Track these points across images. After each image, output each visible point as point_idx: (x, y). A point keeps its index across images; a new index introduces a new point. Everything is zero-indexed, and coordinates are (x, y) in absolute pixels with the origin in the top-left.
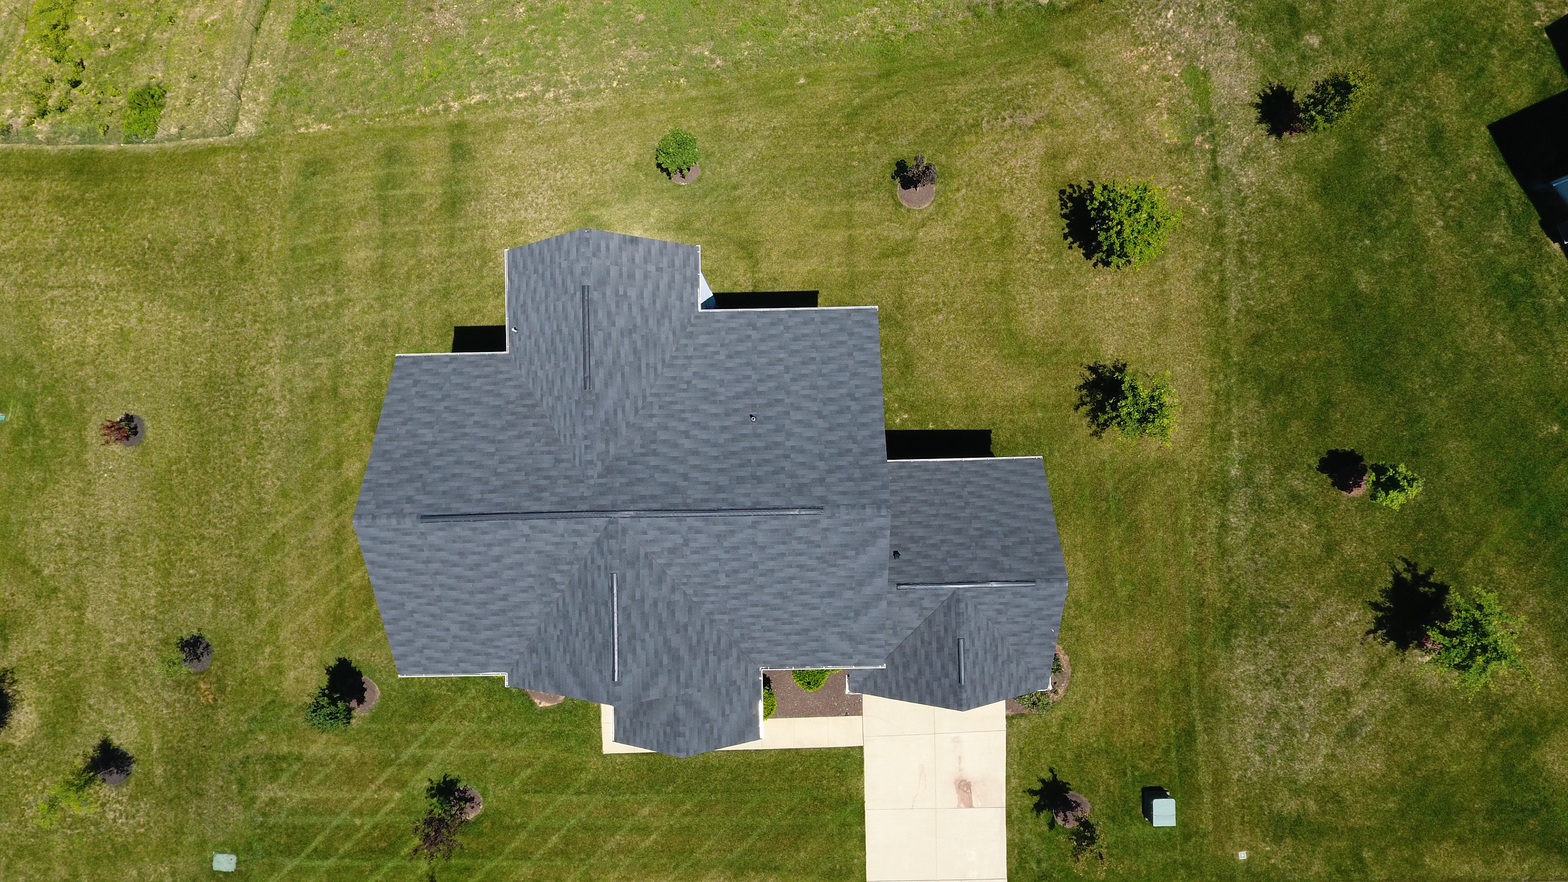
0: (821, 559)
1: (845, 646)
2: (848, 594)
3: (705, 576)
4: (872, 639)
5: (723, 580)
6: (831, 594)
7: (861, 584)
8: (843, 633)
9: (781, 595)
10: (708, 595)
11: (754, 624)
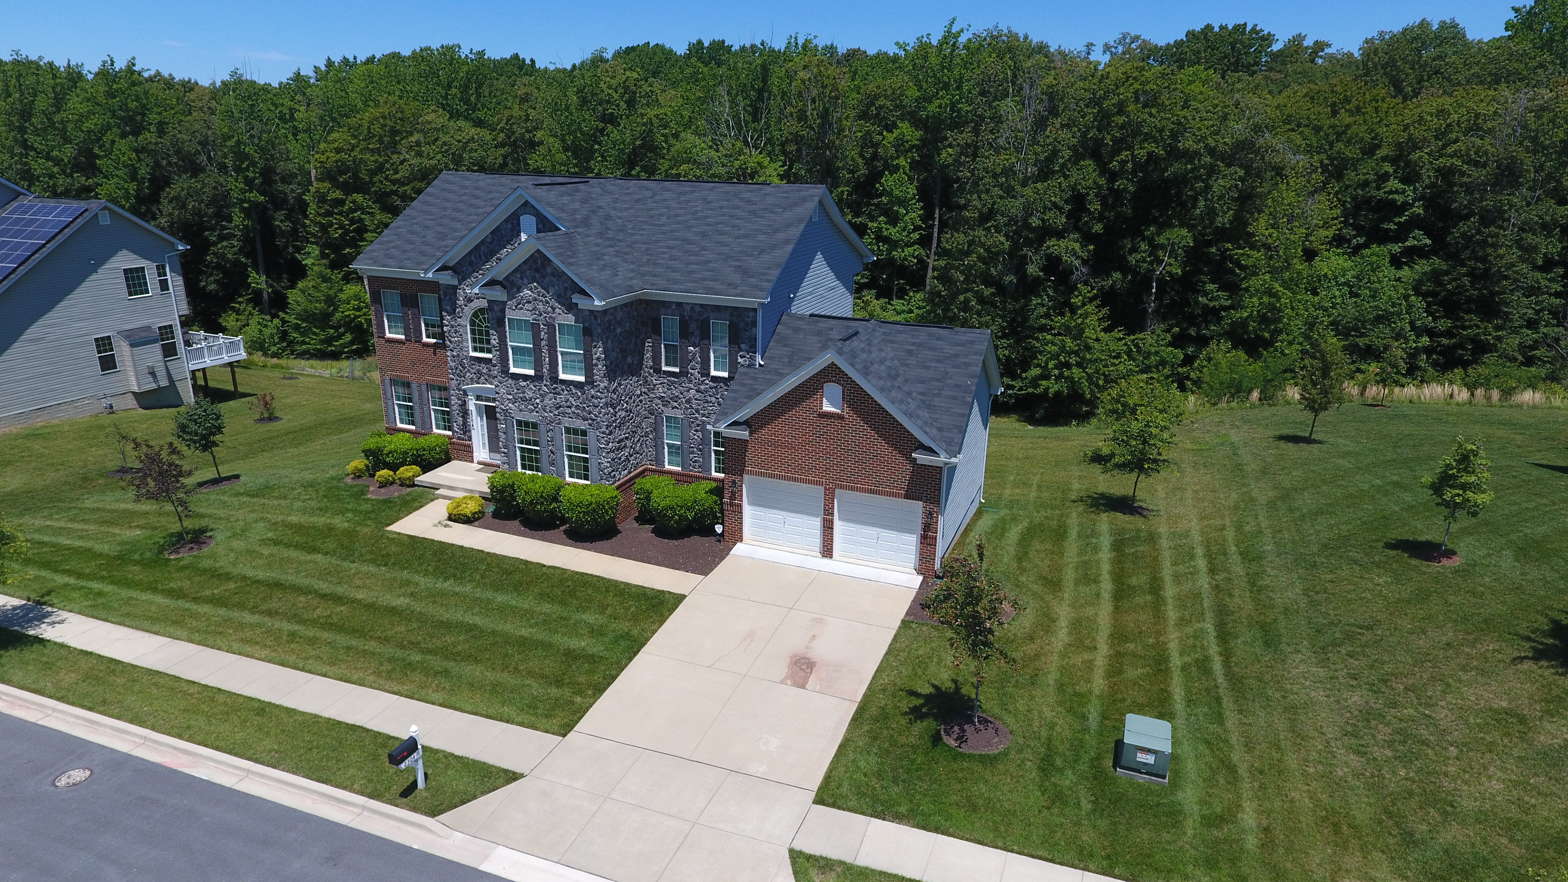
0: (753, 212)
1: (735, 278)
2: (762, 237)
3: (651, 217)
4: (764, 274)
5: (664, 219)
6: (745, 236)
7: (776, 231)
8: (739, 267)
9: (704, 235)
10: (643, 230)
11: (665, 253)
